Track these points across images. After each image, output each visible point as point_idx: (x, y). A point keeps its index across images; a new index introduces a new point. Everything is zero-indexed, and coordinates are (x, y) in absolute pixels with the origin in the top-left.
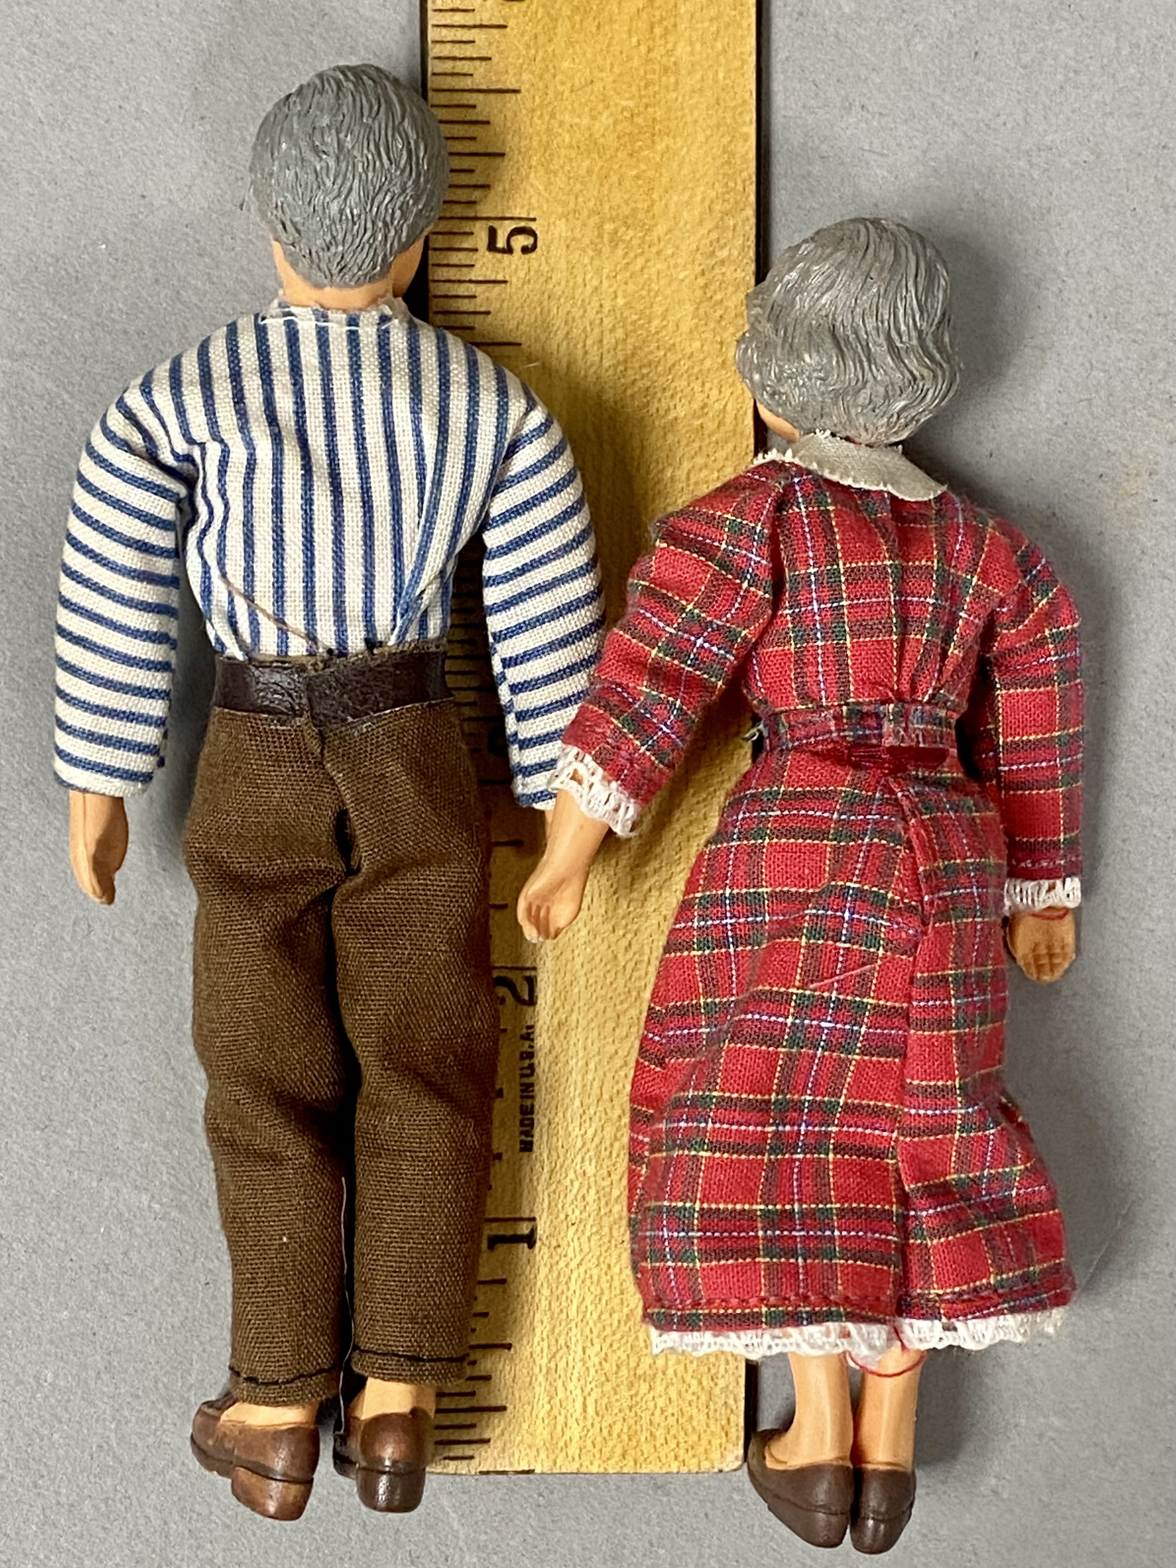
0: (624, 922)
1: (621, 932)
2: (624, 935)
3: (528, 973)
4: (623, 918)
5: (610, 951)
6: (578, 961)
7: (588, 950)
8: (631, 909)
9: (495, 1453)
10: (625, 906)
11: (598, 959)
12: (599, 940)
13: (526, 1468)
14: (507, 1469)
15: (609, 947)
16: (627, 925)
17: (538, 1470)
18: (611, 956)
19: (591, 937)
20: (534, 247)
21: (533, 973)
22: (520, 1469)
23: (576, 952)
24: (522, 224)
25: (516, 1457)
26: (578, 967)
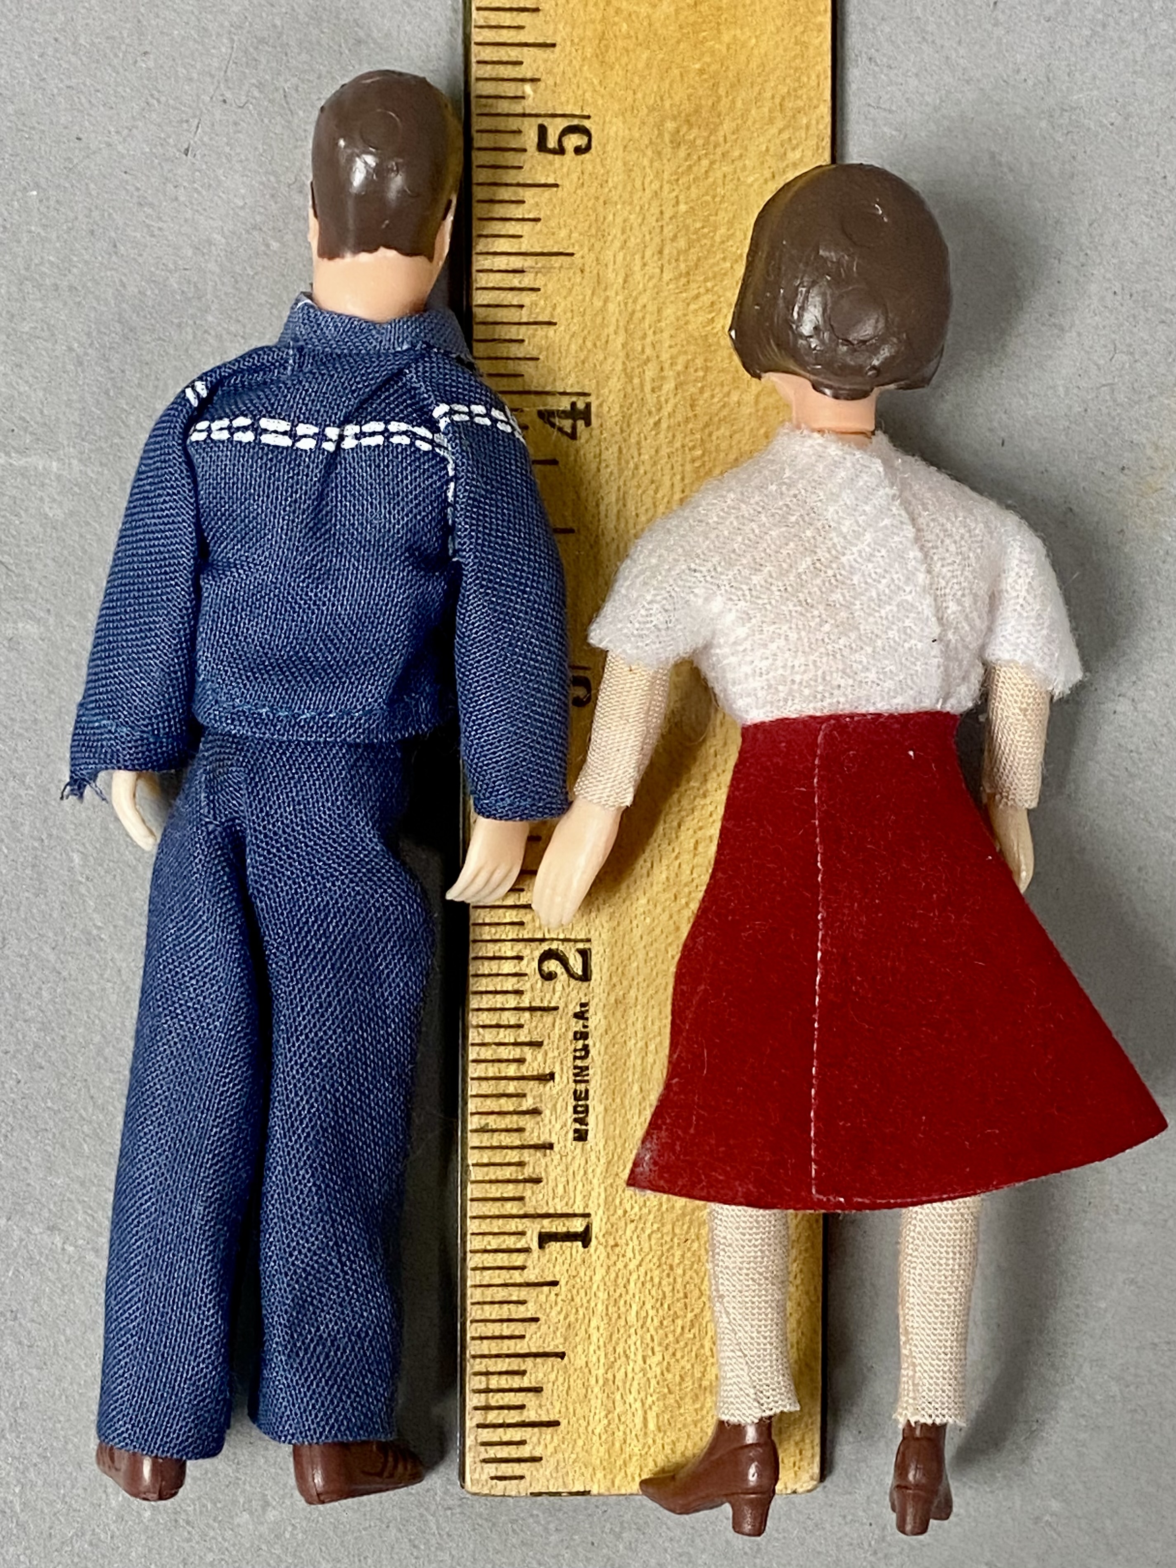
0: (686, 890)
1: (683, 901)
2: (687, 904)
3: (580, 946)
4: (686, 885)
5: (671, 922)
6: (637, 933)
7: (648, 920)
8: (695, 875)
9: (548, 1473)
10: (689, 872)
11: (658, 931)
12: (659, 909)
13: (582, 1490)
14: (560, 1490)
15: (671, 917)
16: (690, 893)
17: (595, 1491)
18: (672, 927)
19: (651, 907)
20: (588, 148)
21: (587, 946)
22: (575, 1490)
23: (635, 923)
24: (575, 122)
25: (571, 1475)
26: (638, 938)
